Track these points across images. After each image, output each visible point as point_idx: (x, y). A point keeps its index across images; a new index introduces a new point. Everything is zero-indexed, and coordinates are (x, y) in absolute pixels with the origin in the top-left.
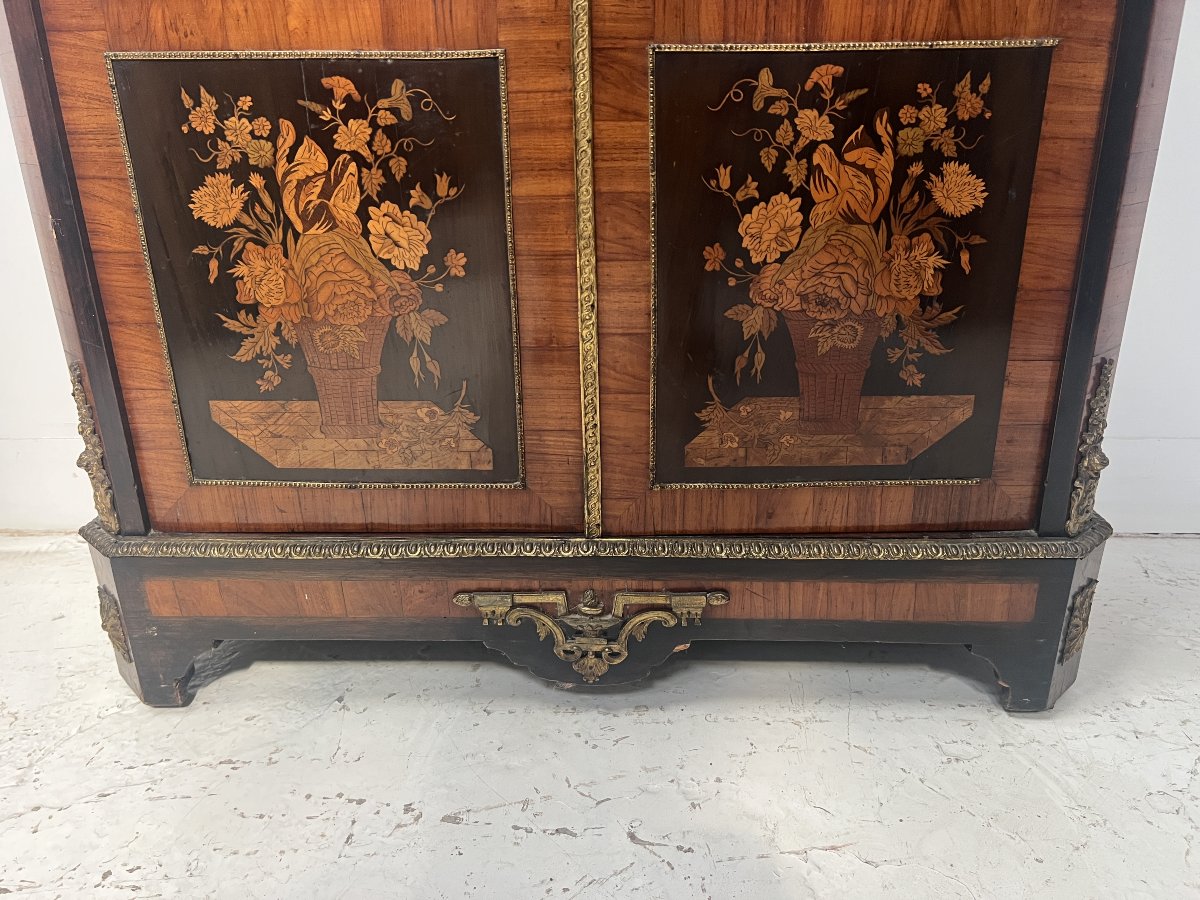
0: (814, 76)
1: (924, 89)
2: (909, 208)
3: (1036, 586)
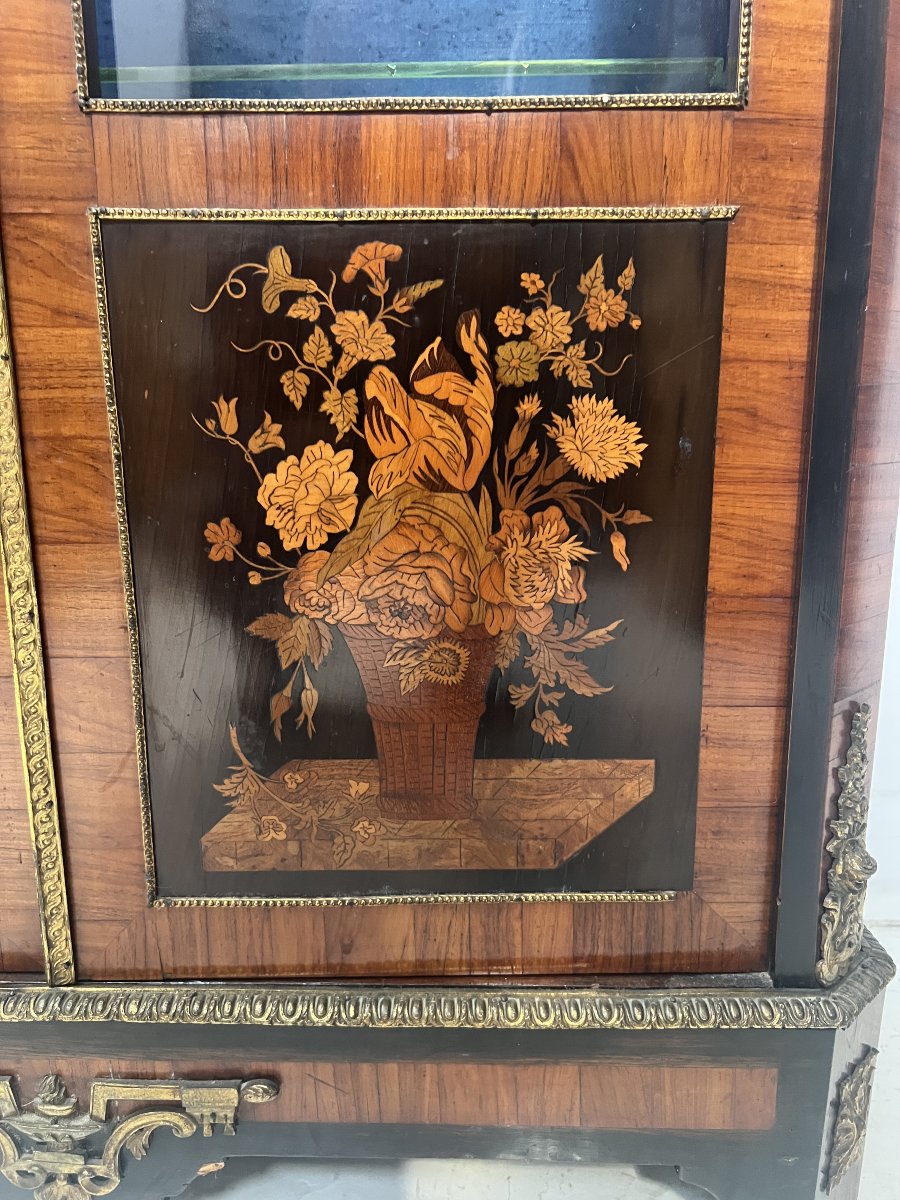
0: (356, 260)
1: (531, 282)
2: (523, 467)
3: (774, 1071)
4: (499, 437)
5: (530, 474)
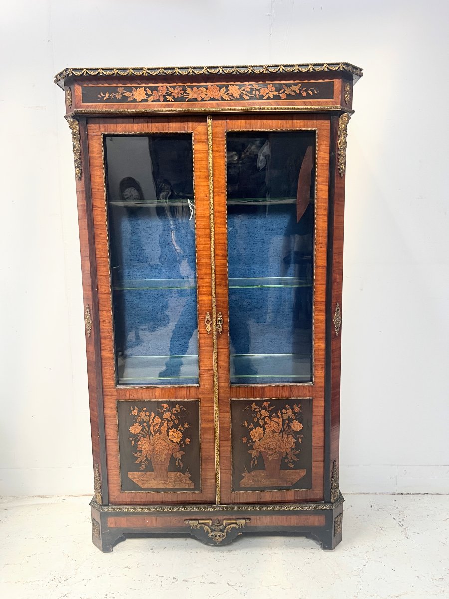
0: (264, 404)
1: (287, 406)
3: (325, 516)
4: (283, 426)
5: (287, 430)
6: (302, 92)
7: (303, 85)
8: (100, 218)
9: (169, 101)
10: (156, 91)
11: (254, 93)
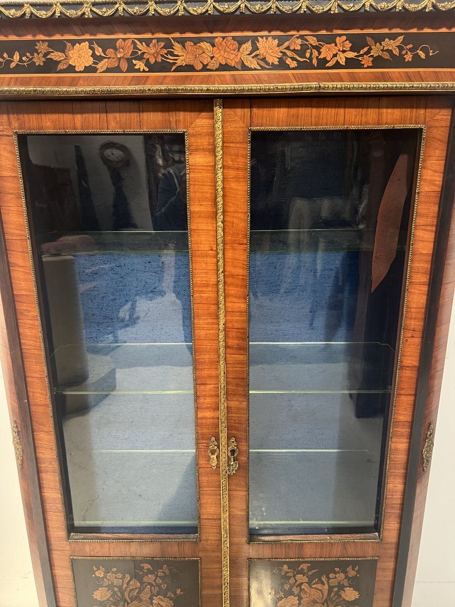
0: (301, 566)
1: (337, 569)
2: (334, 599)
4: (329, 594)
5: (335, 600)
6: (404, 52)
7: (408, 39)
8: (23, 284)
9: (138, 71)
10: (111, 50)
11: (308, 55)
